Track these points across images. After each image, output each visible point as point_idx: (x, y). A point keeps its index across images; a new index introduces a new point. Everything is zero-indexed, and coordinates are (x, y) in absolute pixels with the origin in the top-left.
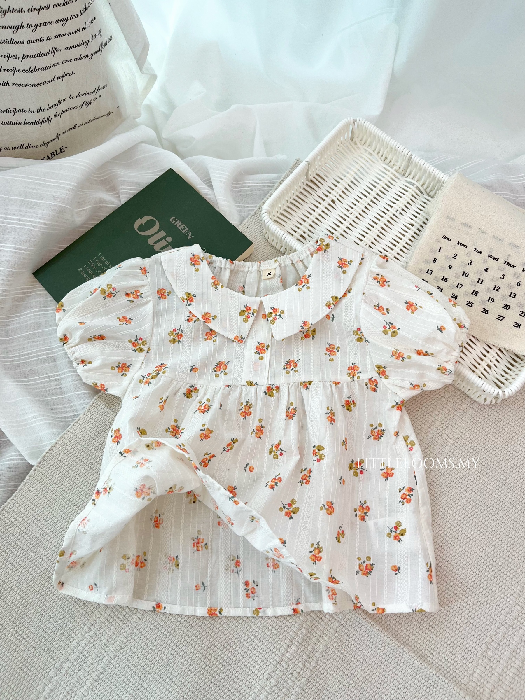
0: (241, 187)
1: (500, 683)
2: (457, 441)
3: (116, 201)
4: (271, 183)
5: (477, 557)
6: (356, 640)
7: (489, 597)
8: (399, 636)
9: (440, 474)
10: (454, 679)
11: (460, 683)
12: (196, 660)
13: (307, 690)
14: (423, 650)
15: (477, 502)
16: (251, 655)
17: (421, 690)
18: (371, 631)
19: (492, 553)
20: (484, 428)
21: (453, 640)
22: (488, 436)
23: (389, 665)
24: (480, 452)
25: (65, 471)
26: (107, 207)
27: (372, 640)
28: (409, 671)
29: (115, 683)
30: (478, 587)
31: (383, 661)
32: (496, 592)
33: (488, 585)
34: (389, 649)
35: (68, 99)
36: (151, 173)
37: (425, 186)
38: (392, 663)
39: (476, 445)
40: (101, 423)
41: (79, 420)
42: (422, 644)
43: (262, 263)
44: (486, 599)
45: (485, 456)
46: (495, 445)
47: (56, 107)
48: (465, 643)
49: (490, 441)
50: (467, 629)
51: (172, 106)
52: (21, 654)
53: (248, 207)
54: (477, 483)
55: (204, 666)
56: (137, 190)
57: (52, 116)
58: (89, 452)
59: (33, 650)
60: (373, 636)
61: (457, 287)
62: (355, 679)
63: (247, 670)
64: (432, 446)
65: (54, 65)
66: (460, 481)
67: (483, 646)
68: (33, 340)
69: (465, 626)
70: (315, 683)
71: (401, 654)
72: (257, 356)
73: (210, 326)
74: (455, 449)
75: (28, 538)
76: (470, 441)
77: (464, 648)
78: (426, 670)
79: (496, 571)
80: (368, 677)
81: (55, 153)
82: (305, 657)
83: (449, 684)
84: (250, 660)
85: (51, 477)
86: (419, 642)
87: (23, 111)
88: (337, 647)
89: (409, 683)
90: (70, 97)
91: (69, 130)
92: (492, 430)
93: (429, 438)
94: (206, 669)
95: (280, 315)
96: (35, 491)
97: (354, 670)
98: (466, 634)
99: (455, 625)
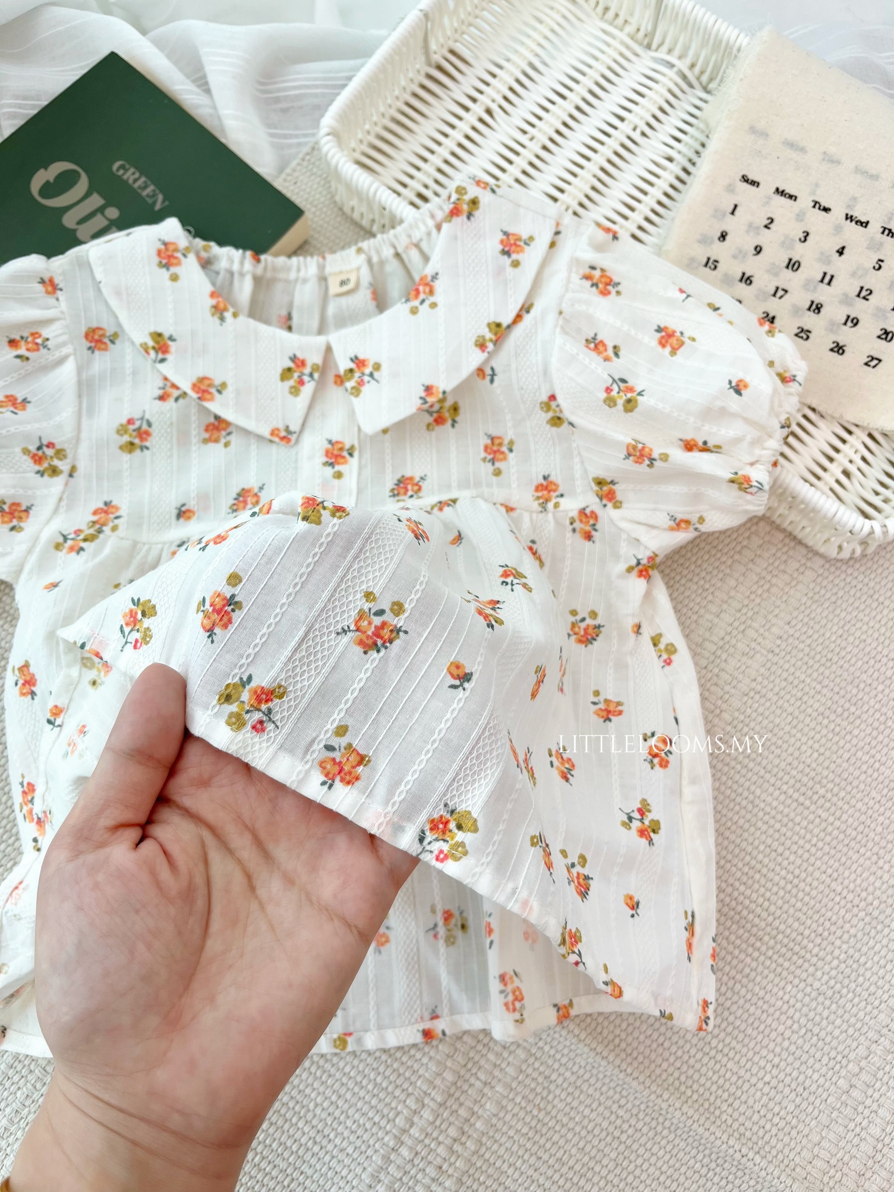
0: (277, 91)
1: (878, 1157)
2: (778, 642)
5: (826, 893)
6: (565, 1085)
7: (853, 977)
8: (658, 1071)
9: (742, 717)
10: (780, 1157)
11: (792, 1164)
14: (712, 1099)
15: (825, 774)
16: (332, 1136)
18: (596, 1065)
19: (858, 882)
20: (838, 611)
21: (775, 1072)
22: (846, 628)
23: (638, 1135)
24: (828, 664)
27: (599, 1085)
28: (683, 1145)
30: (829, 958)
31: (625, 1126)
32: (869, 965)
33: (851, 952)
34: (637, 1102)
37: (697, 70)
38: (645, 1130)
39: (819, 649)
42: (708, 1084)
43: (329, 257)
44: (846, 981)
45: (839, 672)
46: (862, 646)
48: (802, 1078)
49: (851, 639)
50: (806, 1048)
53: (297, 137)
54: (824, 732)
56: (34, 107)
60: (601, 1076)
61: (774, 295)
62: (565, 1170)
64: (724, 656)
66: (787, 728)
67: (841, 1082)
69: (800, 1041)
71: (664, 1112)
72: (329, 471)
73: (216, 406)
74: (776, 659)
76: (809, 641)
77: (800, 1089)
78: (718, 1143)
79: (868, 919)
80: (591, 1164)
82: (453, 1131)
83: (770, 1170)
84: (330, 1146)
88: (523, 1104)
89: (683, 1169)
92: (855, 614)
93: (715, 639)
95: (371, 375)
97: (562, 1152)
98: (804, 1059)
99: (779, 1039)
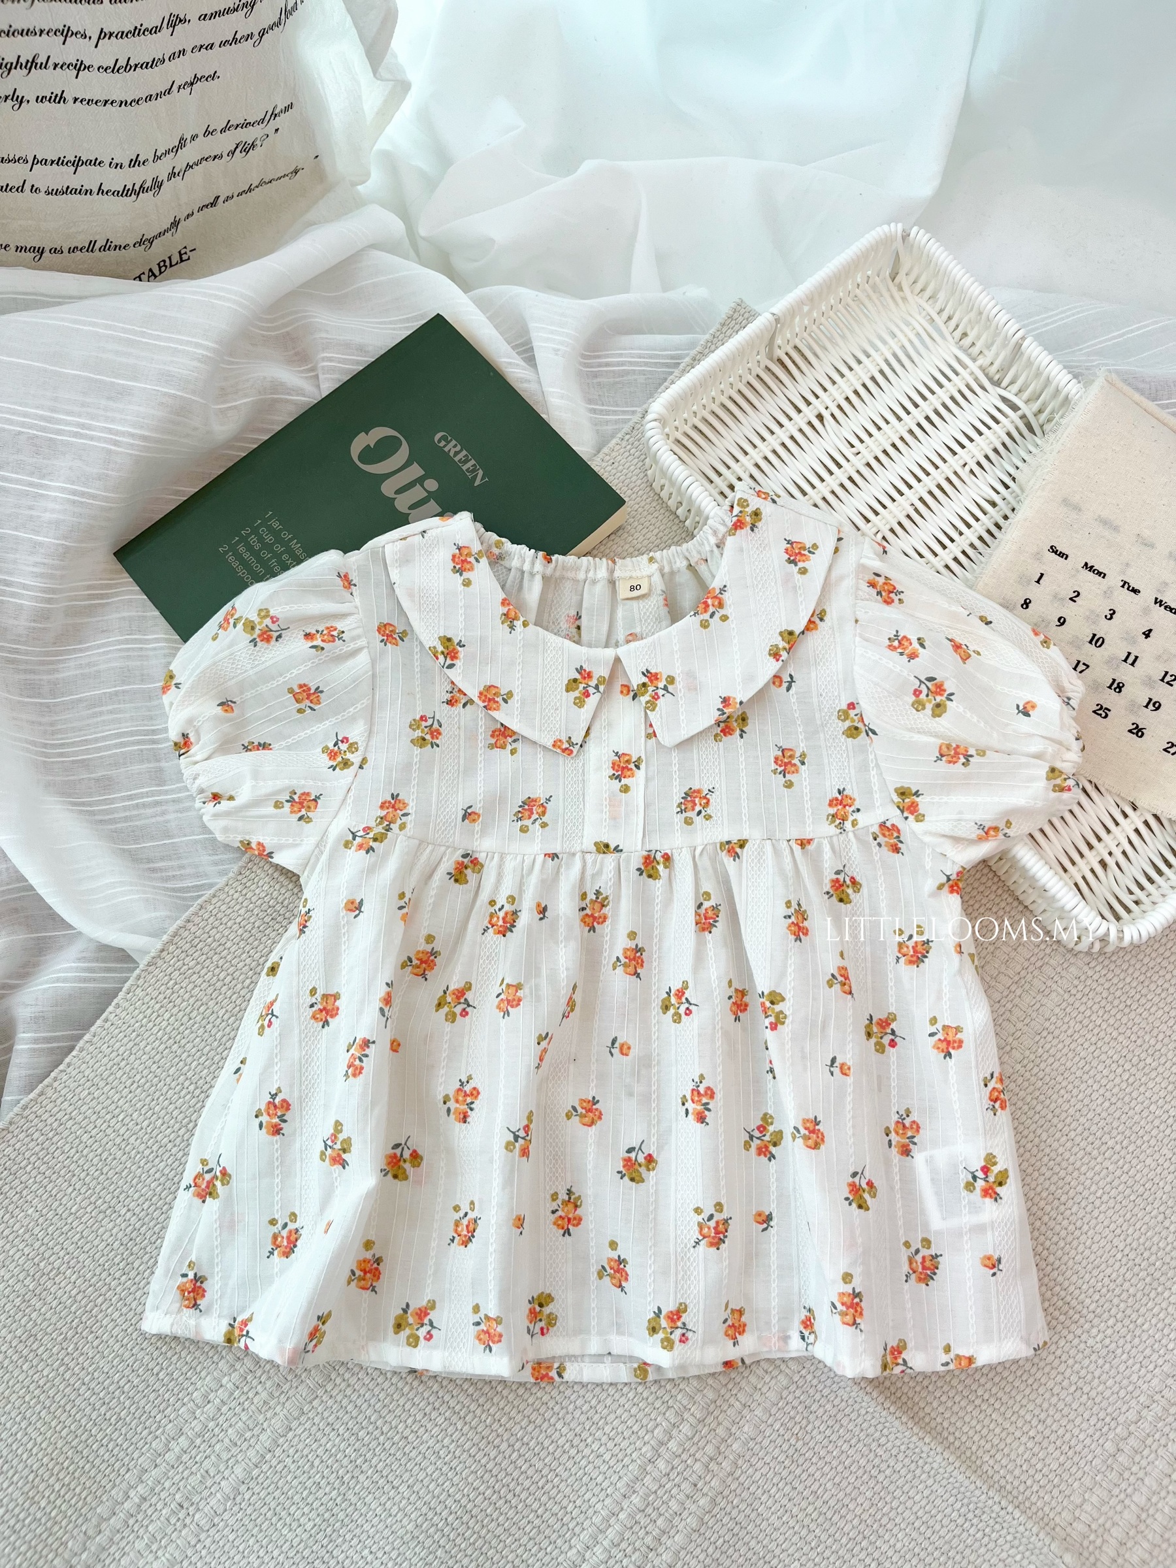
0: (600, 365)
1: (1142, 1527)
2: (1076, 982)
3: (308, 387)
4: (672, 357)
5: (1108, 1247)
6: (825, 1418)
7: (1129, 1338)
9: (1032, 1057)
10: (1040, 1514)
11: (1052, 1524)
12: (466, 1447)
13: (710, 1525)
14: (974, 1448)
15: (1115, 1124)
16: (590, 1440)
17: (965, 1535)
18: (859, 1400)
19: (1141, 1241)
20: (1141, 957)
21: (1040, 1427)
22: (1149, 975)
23: (896, 1476)
24: (1127, 1010)
25: (181, 1013)
26: (287, 401)
27: (860, 1420)
28: (941, 1491)
29: (285, 1489)
30: (1106, 1316)
31: (883, 1466)
32: (1145, 1327)
33: (1128, 1312)
34: (898, 1443)
35: (201, 135)
36: (391, 323)
38: (903, 1473)
39: (1118, 993)
40: (265, 907)
41: (214, 896)
42: (971, 1433)
44: (1121, 1342)
45: (1137, 1020)
46: (1163, 995)
47: (172, 154)
48: (1068, 1436)
49: (1153, 986)
50: (1074, 1406)
51: (444, 159)
52: (78, 1417)
53: (615, 413)
54: (1117, 1080)
55: (483, 1461)
56: (358, 363)
57: (163, 176)
58: (237, 973)
59: (103, 1410)
60: (863, 1412)
62: (819, 1503)
63: (581, 1473)
64: (1018, 992)
65: (173, 57)
66: (1079, 1073)
68: (110, 708)
70: (728, 1509)
71: (924, 1455)
74: (1071, 1000)
75: (95, 1161)
76: (1107, 985)
77: (1065, 1448)
78: (978, 1493)
79: (1148, 1280)
80: (846, 1501)
81: (168, 263)
82: (710, 1449)
83: (1029, 1526)
84: (587, 1451)
85: (151, 1024)
86: (965, 1429)
87: (96, 163)
88: (782, 1431)
89: (939, 1517)
90: (208, 132)
91: (201, 209)
93: (1011, 973)
94: (489, 1466)
96: (115, 1054)
97: (817, 1484)
98: (1071, 1417)
99: (1047, 1395)
